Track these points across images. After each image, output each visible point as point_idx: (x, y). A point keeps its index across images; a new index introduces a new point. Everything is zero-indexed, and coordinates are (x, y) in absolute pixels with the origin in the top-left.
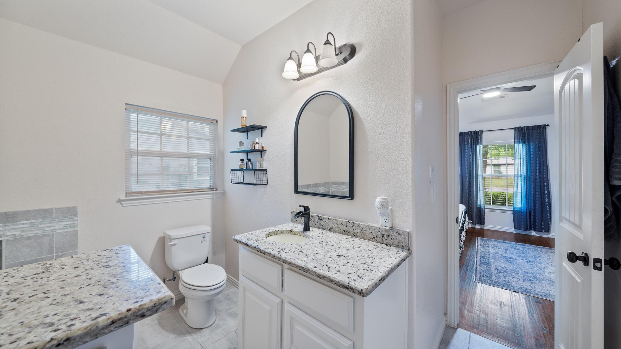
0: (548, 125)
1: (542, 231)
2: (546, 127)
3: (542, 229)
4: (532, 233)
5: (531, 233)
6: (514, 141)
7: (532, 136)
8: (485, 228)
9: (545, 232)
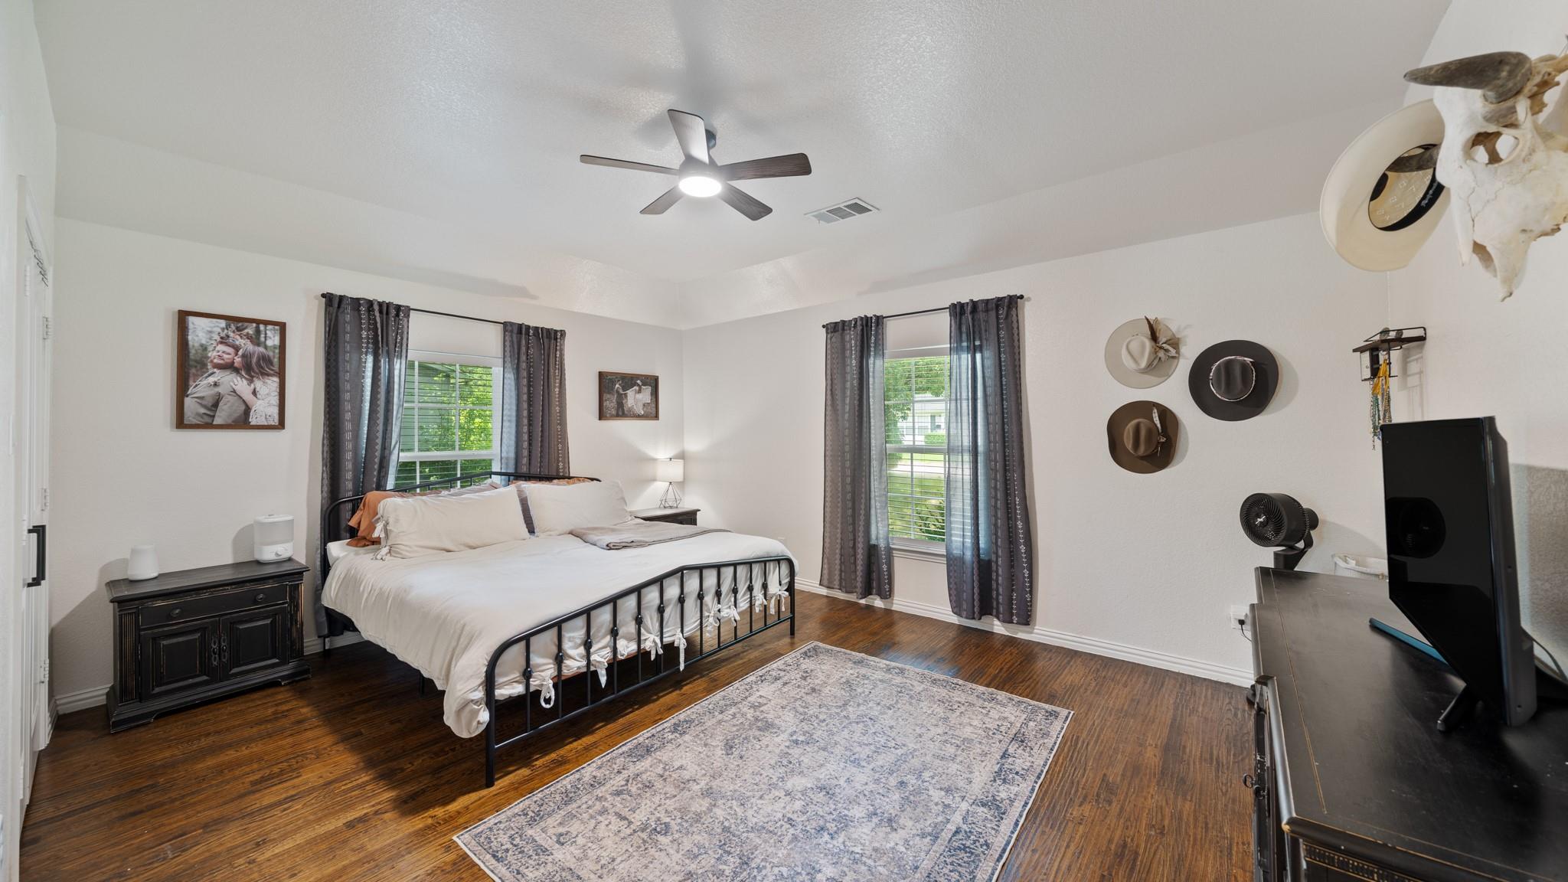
0: (1022, 297)
1: (1011, 622)
2: (1017, 303)
3: (1012, 614)
4: (995, 627)
5: (993, 625)
6: (949, 346)
7: (986, 331)
8: (895, 608)
9: (1018, 623)
